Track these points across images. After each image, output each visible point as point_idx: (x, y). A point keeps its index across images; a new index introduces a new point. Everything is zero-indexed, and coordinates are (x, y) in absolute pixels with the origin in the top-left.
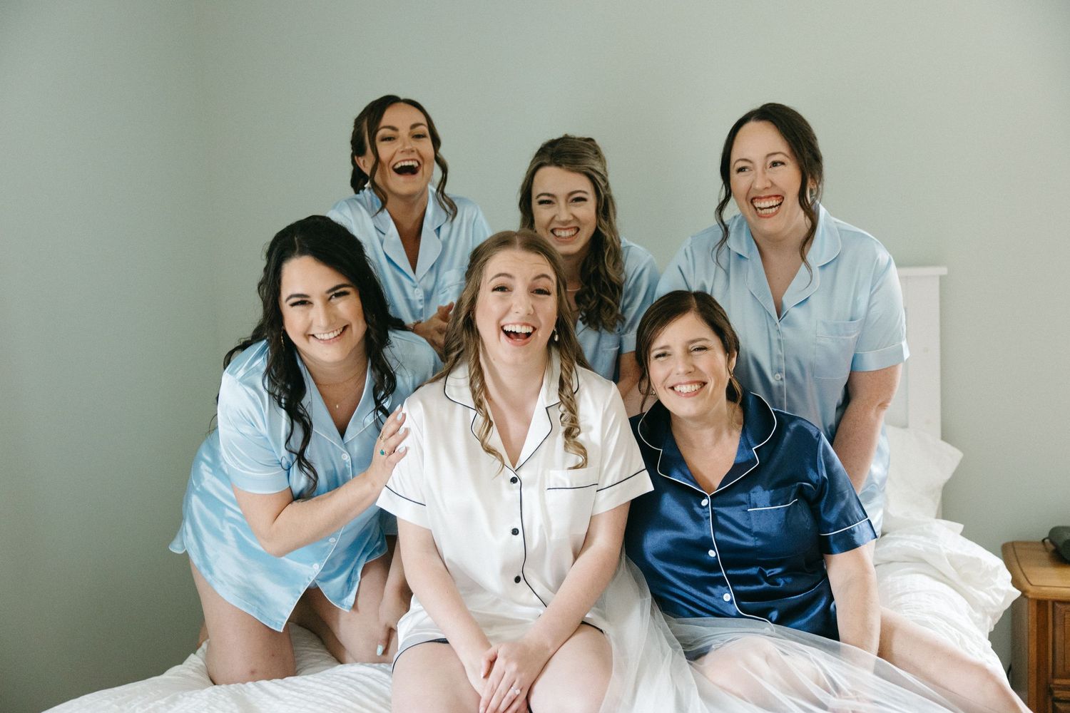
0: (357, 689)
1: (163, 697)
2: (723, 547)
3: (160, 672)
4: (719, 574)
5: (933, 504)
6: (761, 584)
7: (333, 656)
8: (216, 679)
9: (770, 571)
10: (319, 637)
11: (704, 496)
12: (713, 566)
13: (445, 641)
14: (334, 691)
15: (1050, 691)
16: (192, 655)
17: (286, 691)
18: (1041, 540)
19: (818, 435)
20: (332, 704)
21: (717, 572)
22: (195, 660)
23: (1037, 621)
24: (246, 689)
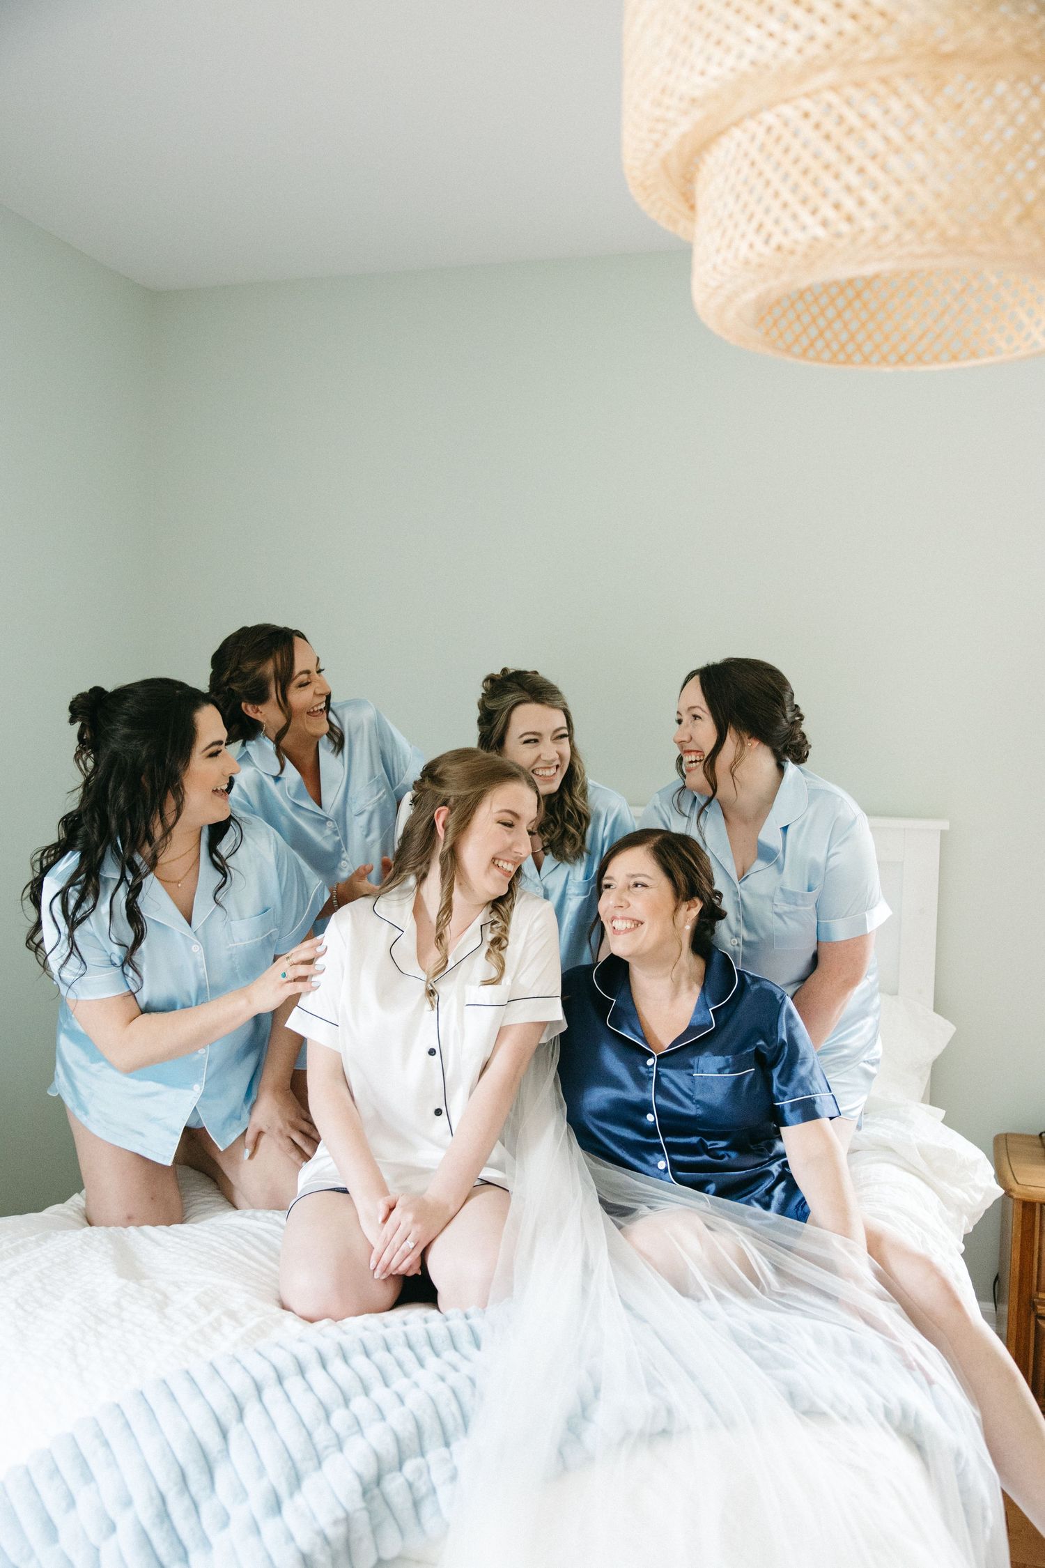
0: (248, 1241)
1: (35, 1234)
2: (662, 1113)
3: (38, 1209)
4: (657, 1141)
5: (920, 1084)
6: (700, 1154)
7: (229, 1201)
8: (94, 1218)
9: (712, 1142)
10: (215, 1181)
11: (651, 1055)
12: (650, 1132)
13: (345, 1191)
14: (221, 1240)
15: (1034, 1307)
16: (76, 1195)
17: (169, 1238)
18: (1038, 1134)
19: (783, 997)
20: (216, 1254)
21: (656, 1139)
22: (77, 1200)
23: (1022, 1225)
24: (126, 1233)
